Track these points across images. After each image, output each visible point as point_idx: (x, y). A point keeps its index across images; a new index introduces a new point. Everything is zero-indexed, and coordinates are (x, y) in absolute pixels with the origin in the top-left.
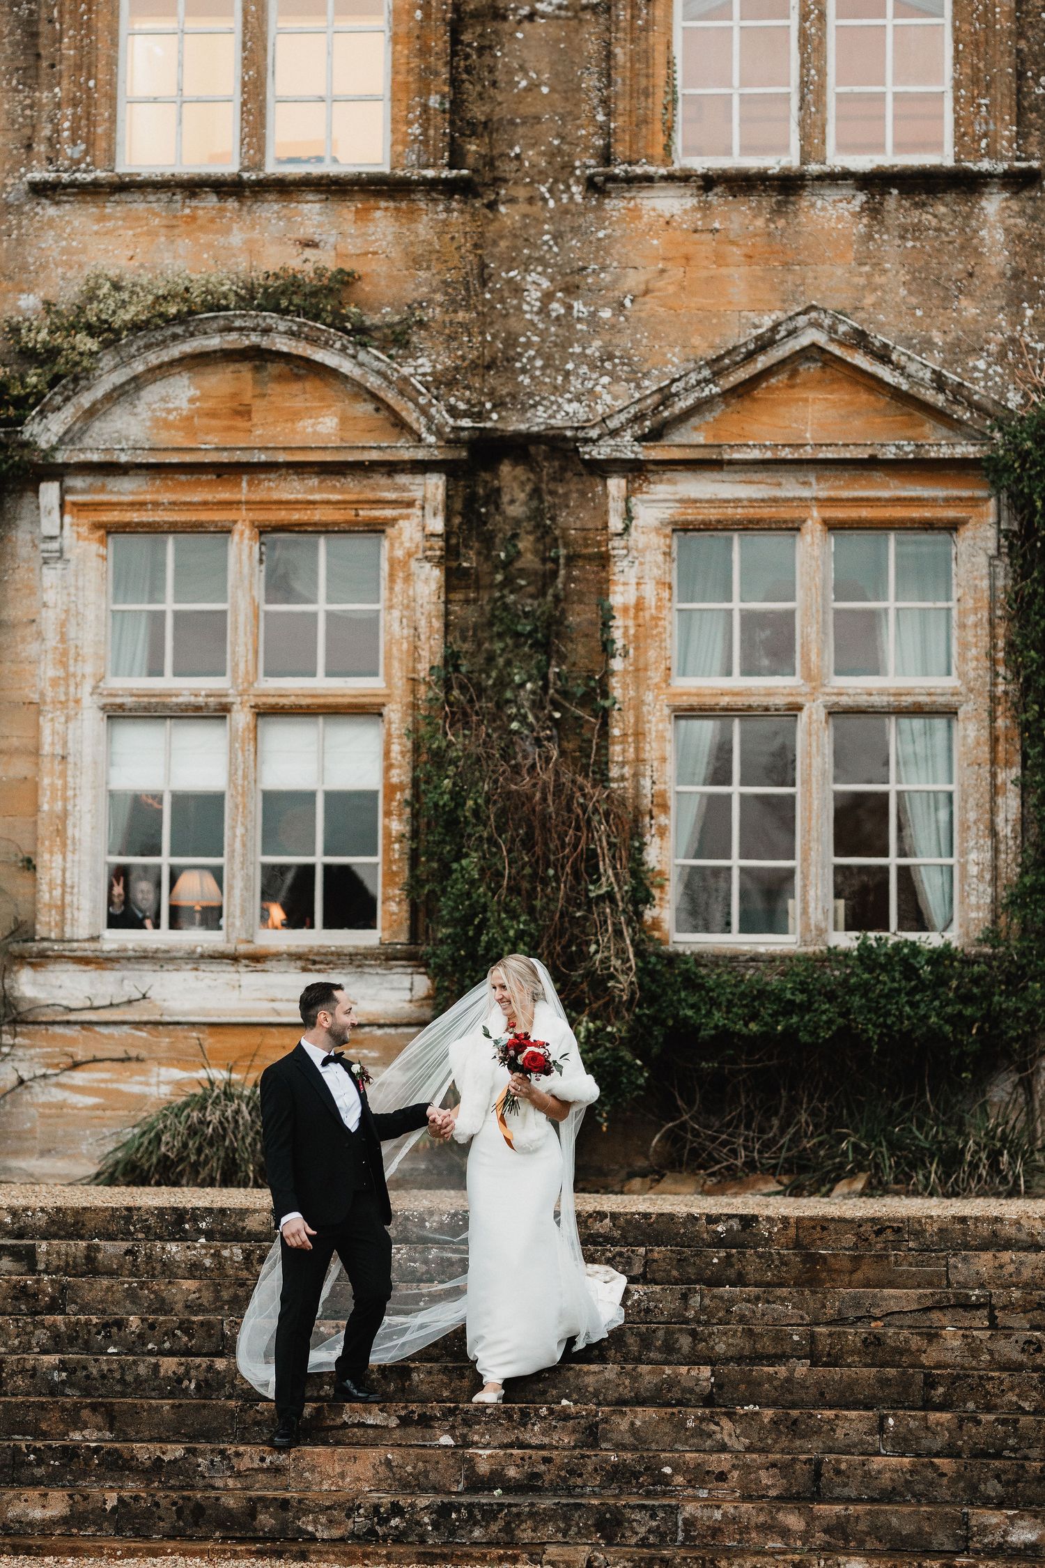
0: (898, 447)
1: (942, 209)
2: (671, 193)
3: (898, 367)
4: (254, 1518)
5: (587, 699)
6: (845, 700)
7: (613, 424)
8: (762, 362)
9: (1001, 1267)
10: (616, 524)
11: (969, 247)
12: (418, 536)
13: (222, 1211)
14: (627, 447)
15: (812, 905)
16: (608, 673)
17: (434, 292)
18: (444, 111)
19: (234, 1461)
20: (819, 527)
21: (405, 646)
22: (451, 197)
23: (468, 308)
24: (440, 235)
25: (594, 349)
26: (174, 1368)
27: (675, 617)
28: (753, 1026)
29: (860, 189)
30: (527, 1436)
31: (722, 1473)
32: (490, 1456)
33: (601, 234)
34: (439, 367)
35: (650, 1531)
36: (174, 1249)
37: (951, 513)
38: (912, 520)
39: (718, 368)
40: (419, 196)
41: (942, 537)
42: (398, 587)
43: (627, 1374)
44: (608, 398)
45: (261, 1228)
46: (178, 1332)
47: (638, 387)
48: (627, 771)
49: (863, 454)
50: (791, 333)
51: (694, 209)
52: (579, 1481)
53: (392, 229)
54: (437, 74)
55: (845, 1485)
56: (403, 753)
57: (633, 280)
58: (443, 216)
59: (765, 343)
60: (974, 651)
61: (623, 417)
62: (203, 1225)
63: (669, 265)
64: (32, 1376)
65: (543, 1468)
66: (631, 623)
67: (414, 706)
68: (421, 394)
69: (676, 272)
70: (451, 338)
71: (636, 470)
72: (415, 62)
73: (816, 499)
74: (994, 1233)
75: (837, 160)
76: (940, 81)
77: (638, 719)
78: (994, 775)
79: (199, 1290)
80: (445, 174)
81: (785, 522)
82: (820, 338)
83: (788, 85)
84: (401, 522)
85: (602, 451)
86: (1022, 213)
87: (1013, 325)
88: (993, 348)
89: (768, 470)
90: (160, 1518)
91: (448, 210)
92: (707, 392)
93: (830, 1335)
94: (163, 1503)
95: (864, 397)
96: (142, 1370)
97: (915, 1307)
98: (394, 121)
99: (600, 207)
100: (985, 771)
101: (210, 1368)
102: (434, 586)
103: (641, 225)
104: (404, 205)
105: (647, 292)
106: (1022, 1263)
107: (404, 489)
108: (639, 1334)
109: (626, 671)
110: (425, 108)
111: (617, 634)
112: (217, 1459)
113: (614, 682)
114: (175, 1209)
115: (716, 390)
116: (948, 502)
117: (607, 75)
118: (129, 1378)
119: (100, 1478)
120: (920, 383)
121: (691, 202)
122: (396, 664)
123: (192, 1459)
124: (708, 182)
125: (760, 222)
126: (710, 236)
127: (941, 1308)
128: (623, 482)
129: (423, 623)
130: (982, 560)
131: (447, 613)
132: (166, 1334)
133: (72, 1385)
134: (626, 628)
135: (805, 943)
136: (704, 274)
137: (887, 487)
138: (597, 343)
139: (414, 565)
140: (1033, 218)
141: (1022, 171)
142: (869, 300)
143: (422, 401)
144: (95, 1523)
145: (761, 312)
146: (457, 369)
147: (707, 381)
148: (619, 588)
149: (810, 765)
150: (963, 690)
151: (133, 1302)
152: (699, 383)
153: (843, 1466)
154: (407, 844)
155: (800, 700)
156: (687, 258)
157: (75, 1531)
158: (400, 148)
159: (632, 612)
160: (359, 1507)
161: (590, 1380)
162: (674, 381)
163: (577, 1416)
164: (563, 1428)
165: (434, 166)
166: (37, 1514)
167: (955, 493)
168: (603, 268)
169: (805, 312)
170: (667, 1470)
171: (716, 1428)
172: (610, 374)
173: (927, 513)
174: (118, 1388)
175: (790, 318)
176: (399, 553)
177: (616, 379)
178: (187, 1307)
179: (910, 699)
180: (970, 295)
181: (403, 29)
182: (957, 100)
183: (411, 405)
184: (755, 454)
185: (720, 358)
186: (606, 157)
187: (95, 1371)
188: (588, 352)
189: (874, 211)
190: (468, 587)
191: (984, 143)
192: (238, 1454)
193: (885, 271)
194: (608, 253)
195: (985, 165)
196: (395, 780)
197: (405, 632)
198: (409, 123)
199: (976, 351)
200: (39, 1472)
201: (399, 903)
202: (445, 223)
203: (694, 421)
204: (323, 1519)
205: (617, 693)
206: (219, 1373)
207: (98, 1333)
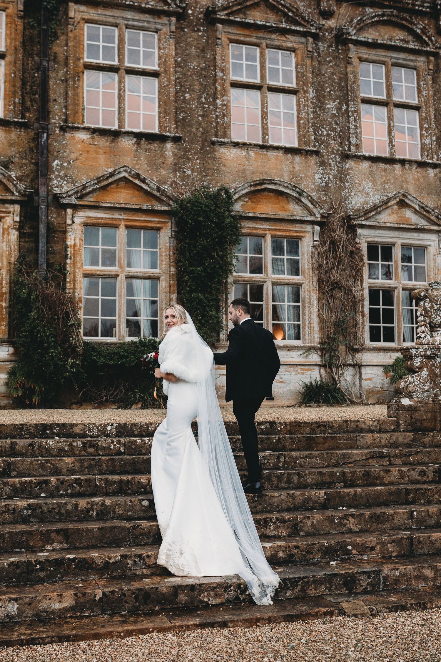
0: (147, 206)
1: (156, 145)
2: (84, 133)
3: (148, 185)
4: (176, 597)
5: (60, 271)
6: (130, 274)
7: (70, 193)
8: (110, 180)
9: (375, 439)
10: (69, 222)
11: (163, 156)
12: (12, 222)
13: (63, 425)
14: (73, 200)
15: (122, 329)
16: (66, 263)
17: (16, 154)
18: (20, 103)
19: (146, 560)
20: (124, 227)
21: (7, 253)
22: (21, 128)
23: (26, 159)
24: (18, 138)
25: (62, 173)
26: (85, 505)
27: (83, 249)
28: (112, 362)
29: (135, 137)
30: (268, 532)
31: (373, 547)
32: (271, 547)
33: (64, 142)
34: (17, 175)
35: (368, 584)
36: (51, 443)
37: (159, 225)
38: (149, 227)
39: (99, 180)
40: (12, 126)
41: (156, 232)
42: (5, 236)
43: (291, 496)
44: (66, 187)
45: (80, 432)
46: (75, 485)
47: (74, 185)
48: (71, 291)
49: (138, 207)
50: (119, 173)
51: (90, 138)
52: (312, 556)
53: (3, 135)
54: (18, 93)
55: (422, 548)
56: (6, 284)
57: (73, 156)
58: (19, 133)
59: (112, 175)
60: (164, 263)
61: (73, 192)
62: (55, 431)
63: (83, 153)
64: (13, 513)
65: (295, 551)
66: (72, 250)
67: (10, 270)
68: (14, 180)
69: (85, 155)
70: (21, 167)
71: (75, 208)
72: (12, 88)
73: (124, 219)
74: (357, 426)
75: (127, 129)
76: (154, 111)
77: (74, 277)
78: (170, 296)
79: (74, 463)
80: (20, 120)
81: (115, 225)
82: (126, 175)
83: (114, 107)
84: (6, 218)
85: (66, 201)
86: (176, 148)
87: (174, 177)
88: (169, 183)
89: (110, 210)
90: (126, 602)
91: (20, 131)
92: (95, 187)
93: (351, 472)
94: (127, 593)
95: (136, 192)
96: (69, 507)
97: (364, 458)
98: (5, 104)
99: (64, 135)
100: (168, 295)
101: (103, 504)
102: (16, 236)
103: (75, 141)
104: (7, 129)
105: (77, 159)
106: (381, 438)
107: (7, 208)
108: (277, 476)
109: (71, 263)
110: (14, 102)
111: (69, 253)
112: (138, 560)
113: (68, 266)
114: (43, 424)
115: (98, 187)
116: (159, 222)
117: (66, 99)
118: (63, 511)
119: (76, 575)
120: (153, 189)
121: (89, 136)
122: (4, 258)
123: (125, 561)
124: (94, 131)
125: (108, 144)
126: (94, 146)
127: (372, 457)
128: (71, 210)
129: (12, 247)
130: (167, 238)
131: (19, 245)
132: (69, 486)
133: (34, 517)
134: (71, 251)
135: (119, 340)
136: (92, 156)
137: (142, 217)
138: (63, 172)
139: (10, 230)
140: (179, 150)
141: (178, 136)
142: (137, 167)
143: (15, 182)
144: (90, 608)
145: (108, 168)
146: (23, 176)
147: (96, 184)
148: (69, 240)
149: (121, 291)
150: (162, 272)
151: (43, 470)
152: (94, 184)
153: (421, 539)
154: (8, 310)
155: (118, 273)
156: (88, 151)
157: (78, 614)
158: (7, 112)
159: (72, 247)
160: (231, 586)
161: (275, 500)
162: (87, 183)
163: (289, 520)
164: (283, 527)
165: (17, 118)
166: (56, 606)
167: (161, 220)
168: (65, 152)
169: (123, 167)
170: (350, 548)
171: (346, 522)
172: (66, 181)
173: (153, 225)
174: (57, 517)
175: (119, 168)
176: (6, 226)
177: (68, 183)
178: (68, 470)
179: (148, 275)
180: (163, 168)
181: (8, 79)
182: (159, 117)
183: (11, 184)
184: (109, 205)
185: (100, 177)
186: (66, 121)
187: (45, 509)
188: (60, 174)
189: (138, 144)
190: (25, 238)
191: (168, 129)
192: (148, 556)
193: (141, 160)
194: (66, 148)
195: (168, 134)
196: (4, 291)
197: (7, 249)
198: (10, 106)
199: (165, 183)
200: (42, 574)
201: (5, 327)
202: (19, 135)
203: (91, 195)
204: (212, 594)
205: (68, 269)
206: (107, 506)
207: (36, 487)
